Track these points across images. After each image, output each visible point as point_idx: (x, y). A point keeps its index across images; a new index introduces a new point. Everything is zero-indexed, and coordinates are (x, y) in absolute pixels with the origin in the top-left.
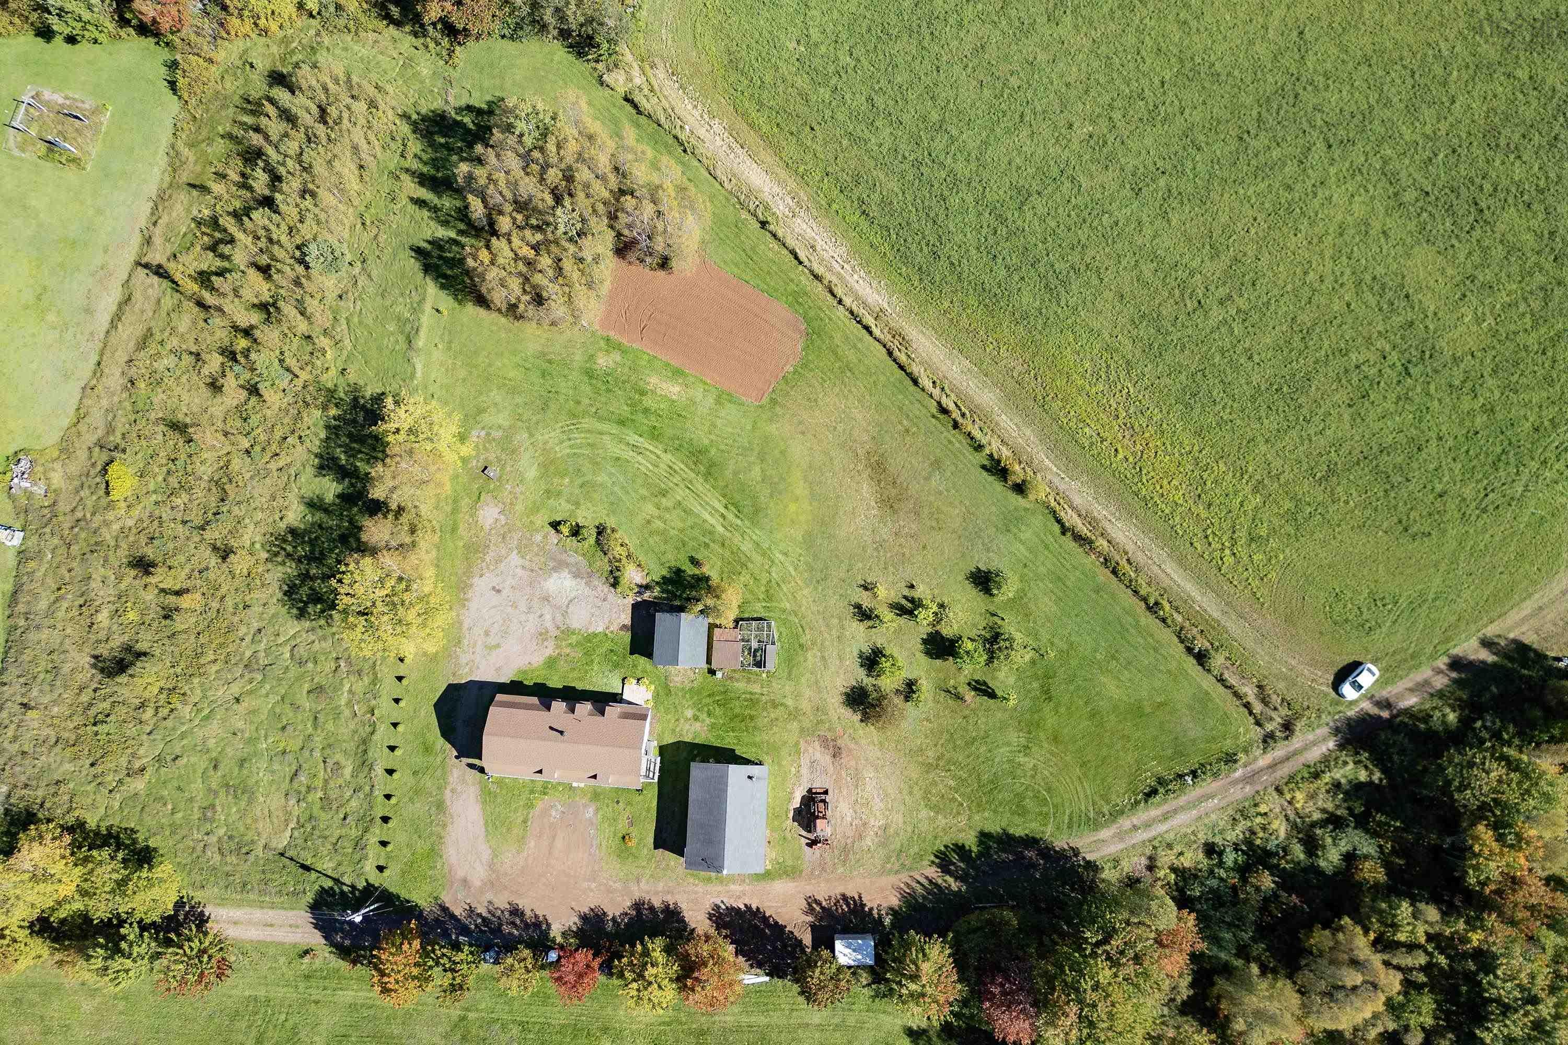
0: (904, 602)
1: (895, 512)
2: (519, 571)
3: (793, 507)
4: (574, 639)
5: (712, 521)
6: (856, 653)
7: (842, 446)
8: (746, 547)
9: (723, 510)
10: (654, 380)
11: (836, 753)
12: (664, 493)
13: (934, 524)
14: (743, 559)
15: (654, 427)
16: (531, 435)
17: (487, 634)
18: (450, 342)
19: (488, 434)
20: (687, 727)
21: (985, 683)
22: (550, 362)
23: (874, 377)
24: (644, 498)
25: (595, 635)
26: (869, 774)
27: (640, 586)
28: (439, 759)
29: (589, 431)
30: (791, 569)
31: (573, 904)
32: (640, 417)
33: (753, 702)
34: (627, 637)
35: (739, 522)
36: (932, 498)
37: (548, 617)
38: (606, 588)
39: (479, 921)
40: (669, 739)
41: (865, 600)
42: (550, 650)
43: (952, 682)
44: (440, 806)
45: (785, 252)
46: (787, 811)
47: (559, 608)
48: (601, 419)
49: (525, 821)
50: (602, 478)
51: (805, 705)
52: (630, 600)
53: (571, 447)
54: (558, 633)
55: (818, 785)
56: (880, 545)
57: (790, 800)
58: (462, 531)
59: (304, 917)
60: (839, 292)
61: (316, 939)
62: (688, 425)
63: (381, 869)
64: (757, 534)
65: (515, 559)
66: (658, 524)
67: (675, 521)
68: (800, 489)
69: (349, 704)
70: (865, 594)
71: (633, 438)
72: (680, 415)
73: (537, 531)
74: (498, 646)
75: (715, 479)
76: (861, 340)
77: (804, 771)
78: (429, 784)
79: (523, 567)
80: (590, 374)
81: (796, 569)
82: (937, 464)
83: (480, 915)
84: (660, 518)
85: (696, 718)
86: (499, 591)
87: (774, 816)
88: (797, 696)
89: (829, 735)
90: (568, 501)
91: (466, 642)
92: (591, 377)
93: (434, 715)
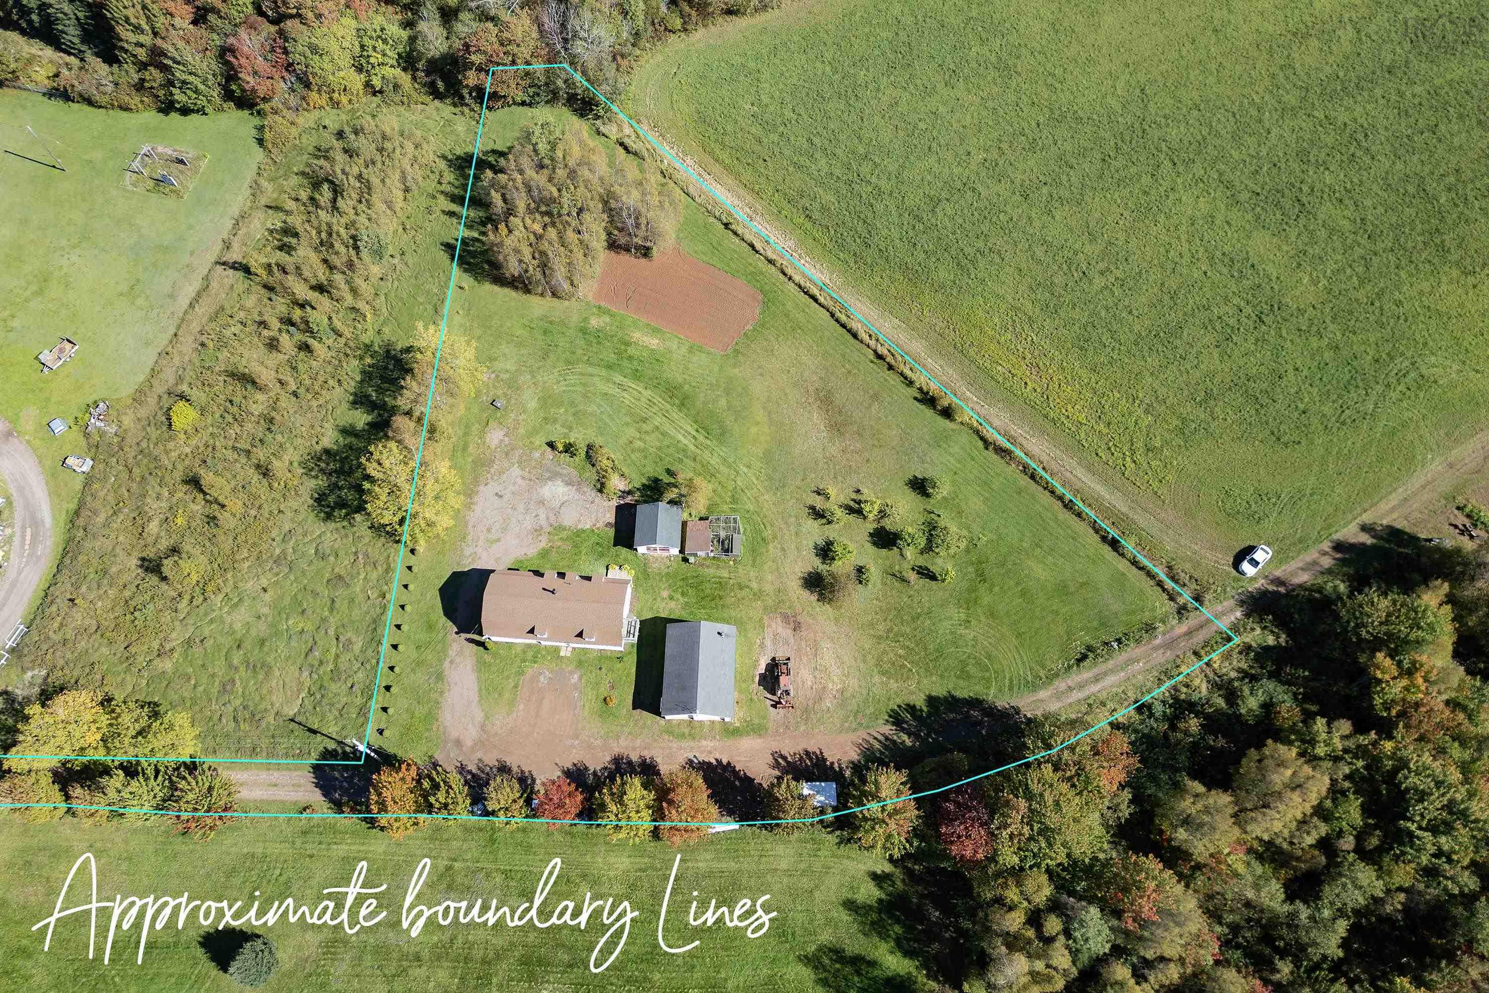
0: (852, 504)
1: (842, 434)
2: (519, 481)
3: (754, 430)
4: (564, 534)
5: (686, 442)
6: (811, 545)
7: (795, 385)
8: (714, 461)
9: (694, 433)
10: (636, 335)
11: (797, 627)
12: (644, 420)
13: (876, 443)
14: (712, 471)
15: (637, 370)
16: (533, 377)
17: (489, 530)
18: (469, 310)
19: (497, 376)
20: (664, 605)
21: (927, 569)
22: (551, 323)
23: (820, 334)
24: (627, 424)
25: (584, 531)
26: (825, 645)
27: (624, 492)
28: (440, 636)
29: (581, 374)
30: (754, 479)
31: (557, 761)
32: (625, 363)
33: (721, 584)
34: (611, 532)
35: (708, 442)
36: (872, 423)
37: (543, 516)
38: (594, 493)
39: (469, 777)
40: (649, 616)
41: (819, 503)
42: (543, 544)
43: (897, 568)
44: (440, 677)
45: (745, 245)
46: (753, 677)
47: (552, 509)
48: (591, 364)
49: (516, 687)
50: (592, 408)
51: (768, 588)
52: (615, 503)
53: (567, 386)
54: (549, 529)
55: (780, 655)
56: (830, 459)
57: (755, 667)
58: (471, 449)
59: (307, 778)
60: (789, 271)
61: (316, 797)
62: (665, 367)
63: (381, 732)
64: (722, 451)
65: (516, 471)
66: (638, 444)
67: (653, 440)
68: (760, 415)
69: (364, 590)
70: (818, 498)
71: (619, 378)
72: (657, 360)
73: (536, 449)
74: (498, 540)
75: (688, 409)
76: (809, 307)
77: (768, 643)
78: (430, 657)
79: (523, 478)
80: (584, 331)
81: (757, 479)
82: (875, 397)
83: (470, 772)
84: (640, 439)
85: (671, 598)
86: (501, 496)
87: (741, 679)
88: (760, 580)
89: (789, 612)
90: (562, 426)
91: (470, 537)
92: (585, 334)
93: (439, 598)
